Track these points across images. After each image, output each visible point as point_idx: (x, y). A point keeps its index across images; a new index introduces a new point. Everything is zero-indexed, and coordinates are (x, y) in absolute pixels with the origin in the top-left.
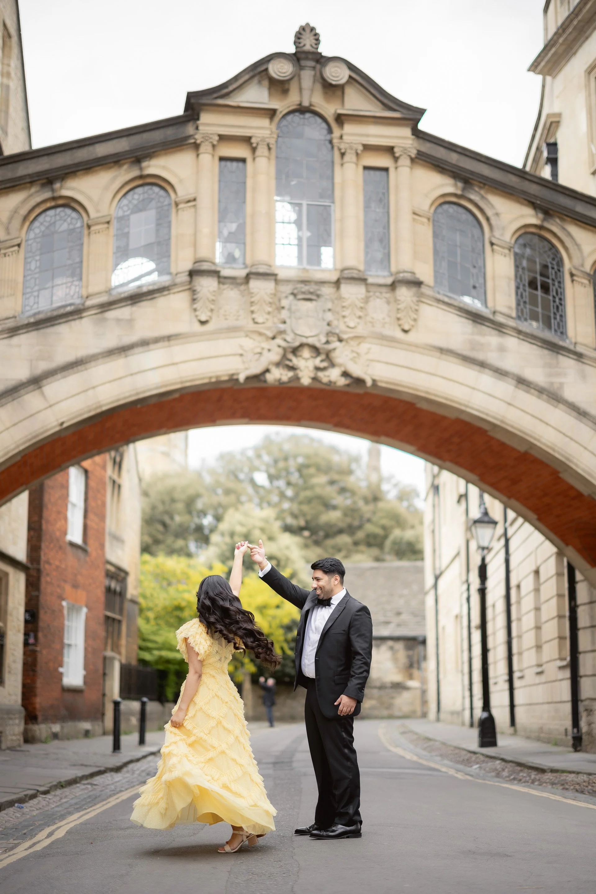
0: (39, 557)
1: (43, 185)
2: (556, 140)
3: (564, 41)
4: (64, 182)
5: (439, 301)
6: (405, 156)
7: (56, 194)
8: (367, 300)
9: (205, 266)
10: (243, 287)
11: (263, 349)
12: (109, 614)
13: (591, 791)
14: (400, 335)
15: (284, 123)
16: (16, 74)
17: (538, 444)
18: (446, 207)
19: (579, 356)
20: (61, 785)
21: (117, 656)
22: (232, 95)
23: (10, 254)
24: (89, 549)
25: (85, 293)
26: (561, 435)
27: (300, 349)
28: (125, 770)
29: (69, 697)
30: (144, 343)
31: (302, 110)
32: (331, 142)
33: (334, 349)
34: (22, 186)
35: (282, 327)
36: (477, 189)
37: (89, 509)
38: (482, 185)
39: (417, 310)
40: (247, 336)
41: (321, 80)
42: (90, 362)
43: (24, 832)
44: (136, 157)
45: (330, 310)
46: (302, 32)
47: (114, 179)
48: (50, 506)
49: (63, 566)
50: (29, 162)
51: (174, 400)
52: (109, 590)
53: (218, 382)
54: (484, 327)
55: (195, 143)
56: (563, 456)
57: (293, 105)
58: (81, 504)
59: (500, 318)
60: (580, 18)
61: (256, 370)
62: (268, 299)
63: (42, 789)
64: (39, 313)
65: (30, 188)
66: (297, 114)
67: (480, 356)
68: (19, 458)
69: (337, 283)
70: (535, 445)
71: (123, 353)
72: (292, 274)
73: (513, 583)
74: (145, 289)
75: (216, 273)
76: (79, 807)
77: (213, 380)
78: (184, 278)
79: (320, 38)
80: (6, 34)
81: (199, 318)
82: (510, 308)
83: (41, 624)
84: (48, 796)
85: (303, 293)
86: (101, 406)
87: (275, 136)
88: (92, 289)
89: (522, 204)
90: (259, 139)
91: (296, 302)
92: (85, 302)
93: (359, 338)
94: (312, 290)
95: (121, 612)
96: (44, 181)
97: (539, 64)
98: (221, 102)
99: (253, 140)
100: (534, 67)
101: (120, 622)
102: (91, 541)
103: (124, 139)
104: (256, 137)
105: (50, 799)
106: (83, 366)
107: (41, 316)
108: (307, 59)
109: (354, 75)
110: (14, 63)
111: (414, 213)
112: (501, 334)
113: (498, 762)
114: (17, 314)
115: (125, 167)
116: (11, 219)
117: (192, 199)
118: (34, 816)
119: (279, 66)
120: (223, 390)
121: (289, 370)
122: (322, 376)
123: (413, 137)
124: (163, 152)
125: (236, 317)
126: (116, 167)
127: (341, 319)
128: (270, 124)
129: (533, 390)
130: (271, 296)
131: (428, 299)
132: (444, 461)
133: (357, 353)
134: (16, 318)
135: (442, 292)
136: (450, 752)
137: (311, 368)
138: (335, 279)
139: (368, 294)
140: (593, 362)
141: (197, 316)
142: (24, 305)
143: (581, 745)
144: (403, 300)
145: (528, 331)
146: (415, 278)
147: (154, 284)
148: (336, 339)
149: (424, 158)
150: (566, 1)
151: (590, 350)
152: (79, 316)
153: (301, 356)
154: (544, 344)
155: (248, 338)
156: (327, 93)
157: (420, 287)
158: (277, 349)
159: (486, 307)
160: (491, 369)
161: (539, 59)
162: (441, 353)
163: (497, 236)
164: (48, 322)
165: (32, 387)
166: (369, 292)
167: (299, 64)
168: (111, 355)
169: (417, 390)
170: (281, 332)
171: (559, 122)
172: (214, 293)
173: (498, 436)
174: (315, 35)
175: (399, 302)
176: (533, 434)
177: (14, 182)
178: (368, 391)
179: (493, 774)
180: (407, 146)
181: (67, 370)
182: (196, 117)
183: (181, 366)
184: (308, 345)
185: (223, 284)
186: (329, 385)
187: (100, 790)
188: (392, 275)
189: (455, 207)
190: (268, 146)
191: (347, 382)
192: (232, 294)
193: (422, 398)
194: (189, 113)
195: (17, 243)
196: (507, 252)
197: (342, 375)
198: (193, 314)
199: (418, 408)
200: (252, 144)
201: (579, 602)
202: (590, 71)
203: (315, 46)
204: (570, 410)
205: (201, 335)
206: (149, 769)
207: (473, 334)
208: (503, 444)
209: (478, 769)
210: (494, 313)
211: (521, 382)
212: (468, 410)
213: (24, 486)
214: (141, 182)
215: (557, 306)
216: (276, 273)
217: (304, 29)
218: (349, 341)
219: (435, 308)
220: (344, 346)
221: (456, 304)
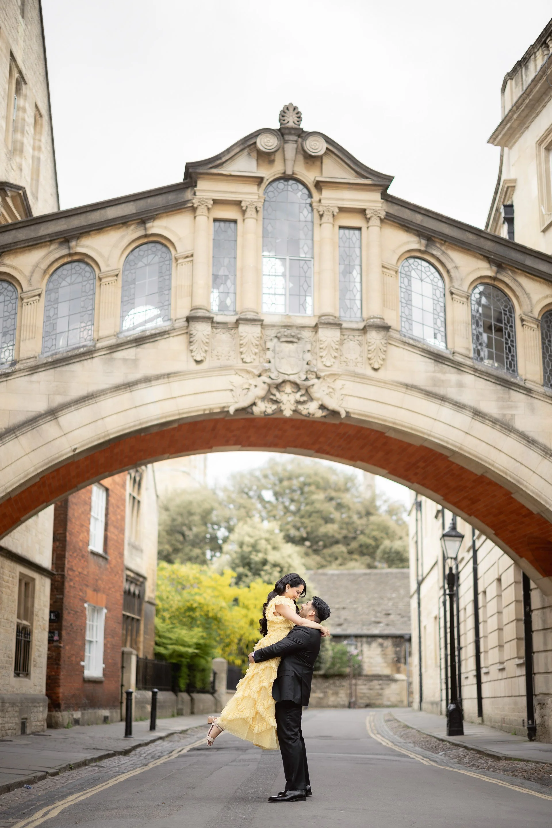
0: (64, 564)
1: (61, 243)
2: (512, 202)
3: (517, 117)
4: (78, 241)
5: (405, 343)
6: (375, 217)
7: (72, 251)
8: (341, 342)
9: (200, 313)
10: (233, 331)
11: (250, 385)
12: (128, 614)
13: (536, 779)
14: (371, 373)
15: (271, 188)
16: (46, 148)
17: (492, 468)
18: (411, 261)
19: (528, 391)
20: (70, 768)
21: (135, 652)
22: (224, 165)
23: (32, 303)
24: (109, 558)
25: (96, 337)
26: (513, 460)
27: (283, 385)
28: (133, 753)
29: (89, 687)
30: (147, 380)
31: (286, 178)
32: (311, 205)
33: (313, 385)
34: (43, 244)
35: (267, 365)
36: (438, 245)
37: (109, 522)
38: (443, 242)
39: (385, 351)
40: (236, 373)
41: (302, 152)
42: (100, 396)
43: (24, 811)
44: (141, 218)
45: (309, 351)
46: (286, 111)
47: (123, 237)
48: (73, 520)
49: (85, 573)
50: (49, 223)
51: (174, 429)
52: (128, 593)
53: (212, 414)
54: (444, 366)
55: (192, 206)
56: (514, 479)
57: (278, 174)
58: (102, 518)
59: (458, 358)
60: (531, 97)
61: (244, 403)
62: (255, 342)
63: (51, 771)
64: (56, 354)
65: (50, 246)
66: (282, 181)
67: (441, 391)
68: (38, 479)
69: (316, 328)
70: (490, 469)
71: (128, 388)
72: (277, 320)
73: (480, 589)
74: (148, 333)
75: (210, 320)
76: (81, 788)
77: (207, 412)
78: (182, 323)
79: (302, 116)
80: (38, 114)
81: (195, 358)
82: (468, 349)
83: (64, 623)
84: (56, 778)
85: (286, 336)
86: (109, 435)
87: (263, 201)
88: (102, 333)
89: (478, 258)
90: (248, 203)
91: (279, 344)
92: (96, 344)
93: (334, 376)
94: (293, 334)
95: (140, 613)
96: (62, 240)
97: (497, 137)
98: (215, 171)
99: (243, 204)
100: (493, 139)
101: (138, 620)
102: (111, 551)
103: (132, 203)
104: (245, 201)
105: (57, 780)
106: (94, 400)
107: (58, 357)
108: (290, 134)
109: (331, 148)
110: (45, 138)
111: (383, 267)
112: (460, 372)
113: (461, 749)
114: (36, 355)
115: (132, 227)
116: (32, 273)
117: (190, 255)
118: (39, 796)
119: (266, 140)
120: (217, 421)
121: (273, 403)
122: (302, 409)
123: (383, 201)
124: (165, 214)
125: (227, 357)
126: (124, 228)
127: (319, 358)
128: (258, 190)
129: (487, 421)
130: (258, 339)
131: (395, 342)
132: (413, 483)
133: (333, 389)
134: (36, 357)
135: (407, 335)
136: (422, 739)
137: (293, 402)
138: (313, 324)
139: (342, 337)
140: (541, 396)
141: (193, 356)
142: (44, 347)
143: (535, 735)
144: (373, 343)
145: (483, 369)
146: (384, 323)
147: (156, 328)
148: (314, 376)
149: (392, 219)
150: (521, 83)
151: (538, 385)
152: (91, 356)
153: (283, 391)
154: (498, 380)
155: (237, 376)
156: (307, 163)
157: (388, 331)
158: (263, 385)
159: (447, 348)
160: (450, 403)
161: (497, 132)
162: (407, 389)
163: (456, 286)
164: (63, 362)
165: (49, 417)
166: (344, 335)
167: (283, 138)
168: (118, 390)
169: (385, 421)
170: (266, 371)
171: (514, 187)
172: (207, 337)
173: (458, 461)
174: (298, 113)
175: (370, 344)
176: (487, 460)
177: (35, 241)
178: (343, 421)
179: (456, 760)
180: (377, 208)
181: (80, 403)
182: (194, 184)
183: (179, 400)
184: (290, 381)
185: (216, 329)
186: (309, 417)
187: (104, 772)
188: (364, 320)
189: (419, 261)
190: (256, 209)
191: (324, 414)
192: (223, 336)
193: (390, 428)
194: (188, 180)
195: (37, 293)
196: (465, 300)
197: (320, 408)
198: (190, 354)
199: (387, 437)
200: (242, 207)
201: (533, 607)
202: (540, 143)
203: (297, 123)
204: (520, 439)
205: (197, 373)
206: (154, 753)
207: (434, 372)
208: (462, 468)
209: (444, 755)
210: (454, 353)
211: (477, 414)
212: (430, 438)
213: (45, 504)
214: (145, 240)
215: (509, 347)
216: (262, 318)
217: (287, 108)
218: (326, 378)
219: (401, 349)
220: (321, 383)
221: (419, 346)
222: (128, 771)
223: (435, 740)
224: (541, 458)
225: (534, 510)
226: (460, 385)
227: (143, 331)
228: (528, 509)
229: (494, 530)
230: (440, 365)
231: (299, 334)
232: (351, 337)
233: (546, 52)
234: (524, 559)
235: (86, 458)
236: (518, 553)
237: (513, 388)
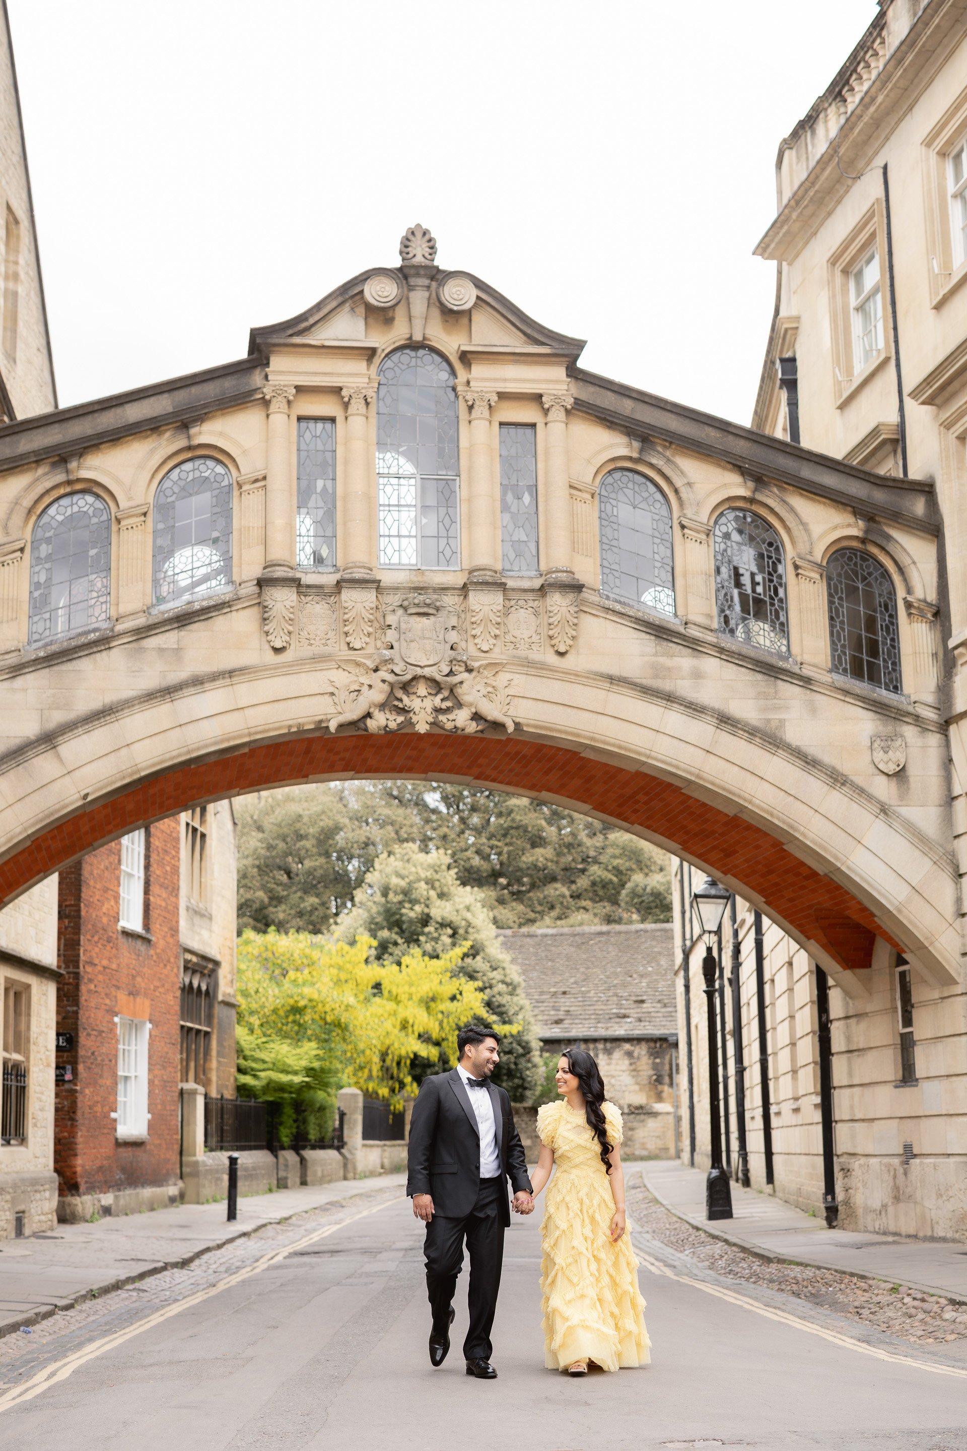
1: (54, 465)
2: (794, 352)
4: (82, 460)
5: (608, 610)
6: (557, 407)
7: (71, 477)
8: (506, 612)
9: (279, 573)
10: (332, 600)
11: (362, 684)
12: (189, 1025)
14: (552, 659)
15: (389, 364)
16: (27, 273)
17: (750, 807)
18: (617, 475)
19: (806, 682)
20: (93, 1295)
21: (201, 1089)
22: (313, 329)
23: (10, 562)
24: (153, 938)
25: (114, 614)
26: (782, 793)
27: (414, 683)
29: (125, 1153)
30: (197, 682)
31: (412, 346)
32: (454, 389)
33: (461, 683)
34: (26, 467)
35: (387, 653)
36: (660, 449)
37: (152, 878)
38: (667, 444)
39: (575, 625)
40: (339, 667)
41: (438, 304)
42: (122, 710)
43: (20, 1371)
44: (182, 421)
45: (454, 627)
46: (411, 237)
47: (152, 451)
48: (92, 883)
49: (114, 966)
50: (35, 432)
51: (241, 756)
52: (188, 990)
53: (301, 732)
54: (671, 645)
55: (263, 398)
56: (784, 822)
57: (400, 340)
58: (139, 873)
59: (694, 632)
61: (352, 714)
62: (367, 615)
63: (62, 1303)
64: (51, 643)
65: (36, 469)
66: (407, 351)
67: (666, 685)
68: (28, 843)
69: (464, 590)
70: (746, 807)
71: (168, 696)
72: (400, 578)
73: (767, 976)
74: (197, 606)
75: (296, 583)
76: (108, 1329)
77: (294, 729)
78: (250, 589)
79: (437, 246)
80: (11, 219)
81: (272, 644)
82: (710, 616)
83: (81, 1052)
84: (70, 1313)
85: (417, 605)
86: (139, 771)
87: (376, 385)
88: (124, 608)
89: (724, 468)
90: (352, 391)
91: (406, 618)
92: (114, 626)
93: (496, 667)
94: (428, 601)
95: (209, 1020)
96: (57, 459)
97: (768, 246)
98: (297, 340)
99: (344, 393)
100: (763, 249)
101: (207, 1034)
102: (155, 926)
103: (166, 395)
104: (347, 387)
105: (72, 1317)
106: (113, 716)
107: (54, 648)
108: (418, 275)
109: (484, 296)
110: (25, 257)
111: (571, 487)
112: (696, 653)
113: (721, 1244)
114: (20, 646)
115: (167, 435)
116: (10, 514)
117: (260, 477)
118: (44, 1345)
119: (378, 288)
120: (311, 741)
121: (398, 714)
122: (445, 721)
123: (569, 380)
124: (220, 413)
125: (323, 642)
126: (155, 436)
127: (470, 639)
128: (368, 369)
129: (741, 732)
130: (371, 612)
131: (593, 608)
132: (632, 823)
133: (493, 687)
134: (19, 651)
135: (612, 596)
136: (668, 1226)
137: (429, 710)
138: (460, 583)
139: (507, 602)
140: (827, 689)
141: (269, 642)
142: (31, 633)
143: (836, 1218)
144: (556, 611)
145: (734, 648)
146: (574, 579)
147: (210, 598)
148: (463, 669)
149: (584, 409)
150: (804, 156)
151: (822, 672)
152: (107, 646)
153: (415, 693)
154: (757, 666)
155: (340, 670)
156: (447, 321)
157: (580, 591)
158: (381, 684)
159: (676, 615)
160: (681, 705)
161: (767, 239)
162: (611, 683)
163: (689, 516)
164: (63, 656)
165: (43, 746)
166: (509, 600)
167: (407, 283)
168: (151, 699)
169: (578, 735)
170: (386, 662)
171: (797, 328)
172: (291, 610)
173: (696, 795)
174: (430, 240)
175: (552, 614)
176: (742, 793)
177: (13, 462)
178: (511, 737)
179: (707, 1263)
180: (560, 393)
181: (91, 722)
182: (265, 362)
183: (249, 712)
184: (424, 677)
185: (305, 596)
186: (456, 732)
187: (147, 1299)
188: (541, 575)
189: (630, 474)
190: (366, 400)
191: (479, 728)
192: (318, 608)
193: (587, 746)
194: (254, 356)
195: (19, 547)
196: (704, 537)
197: (472, 719)
198: (264, 638)
199: (583, 758)
200: (343, 398)
201: (832, 1016)
202: (833, 261)
203: (429, 257)
204: (794, 759)
205: (275, 669)
206: (231, 1261)
207: (656, 654)
208: (704, 805)
209: (691, 1255)
210: (686, 624)
211: (725, 720)
212: (650, 761)
213: (42, 874)
214: (189, 455)
215: (776, 610)
216: (378, 578)
217: (413, 233)
218: (481, 670)
219: (602, 619)
220: (474, 678)
221: (631, 613)
222: (184, 1298)
223: (687, 1226)
224: (826, 788)
225: (820, 869)
226: (697, 675)
227: (189, 603)
228: (810, 868)
229: (763, 896)
230: (665, 643)
231: (437, 600)
232: (521, 603)
233: (842, 110)
234: (812, 941)
235: (105, 806)
236: (802, 932)
237: (781, 677)
